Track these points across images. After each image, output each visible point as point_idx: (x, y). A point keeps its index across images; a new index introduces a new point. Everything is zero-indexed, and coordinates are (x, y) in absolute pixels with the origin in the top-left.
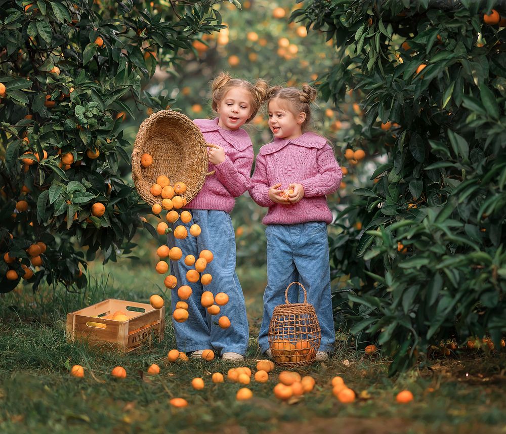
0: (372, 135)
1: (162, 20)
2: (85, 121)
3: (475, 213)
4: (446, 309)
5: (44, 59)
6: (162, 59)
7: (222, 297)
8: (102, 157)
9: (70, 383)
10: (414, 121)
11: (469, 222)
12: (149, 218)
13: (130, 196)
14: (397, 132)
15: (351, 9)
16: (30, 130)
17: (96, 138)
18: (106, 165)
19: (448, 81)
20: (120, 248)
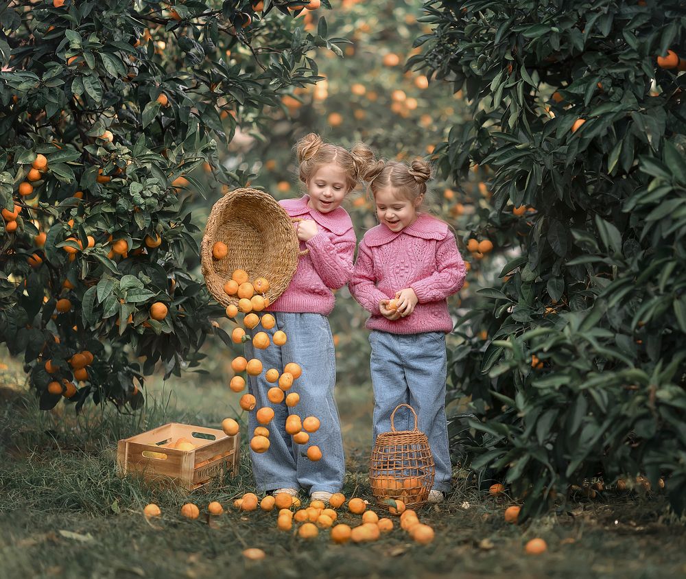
0: (501, 222)
1: (242, 72)
2: (142, 201)
3: (628, 320)
4: (591, 439)
5: (92, 122)
6: (243, 119)
7: (312, 422)
8: (165, 246)
9: (119, 530)
10: (554, 205)
11: (621, 332)
12: (222, 322)
13: (199, 295)
14: (533, 218)
15: (484, 53)
16: (74, 212)
17: (157, 221)
18: (170, 255)
19: (614, 140)
20: (185, 360)
